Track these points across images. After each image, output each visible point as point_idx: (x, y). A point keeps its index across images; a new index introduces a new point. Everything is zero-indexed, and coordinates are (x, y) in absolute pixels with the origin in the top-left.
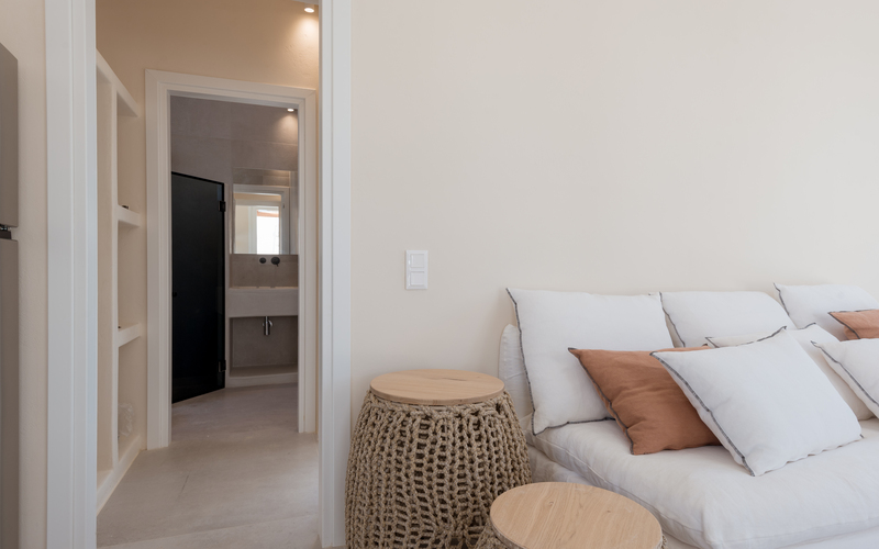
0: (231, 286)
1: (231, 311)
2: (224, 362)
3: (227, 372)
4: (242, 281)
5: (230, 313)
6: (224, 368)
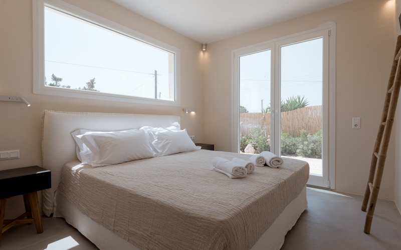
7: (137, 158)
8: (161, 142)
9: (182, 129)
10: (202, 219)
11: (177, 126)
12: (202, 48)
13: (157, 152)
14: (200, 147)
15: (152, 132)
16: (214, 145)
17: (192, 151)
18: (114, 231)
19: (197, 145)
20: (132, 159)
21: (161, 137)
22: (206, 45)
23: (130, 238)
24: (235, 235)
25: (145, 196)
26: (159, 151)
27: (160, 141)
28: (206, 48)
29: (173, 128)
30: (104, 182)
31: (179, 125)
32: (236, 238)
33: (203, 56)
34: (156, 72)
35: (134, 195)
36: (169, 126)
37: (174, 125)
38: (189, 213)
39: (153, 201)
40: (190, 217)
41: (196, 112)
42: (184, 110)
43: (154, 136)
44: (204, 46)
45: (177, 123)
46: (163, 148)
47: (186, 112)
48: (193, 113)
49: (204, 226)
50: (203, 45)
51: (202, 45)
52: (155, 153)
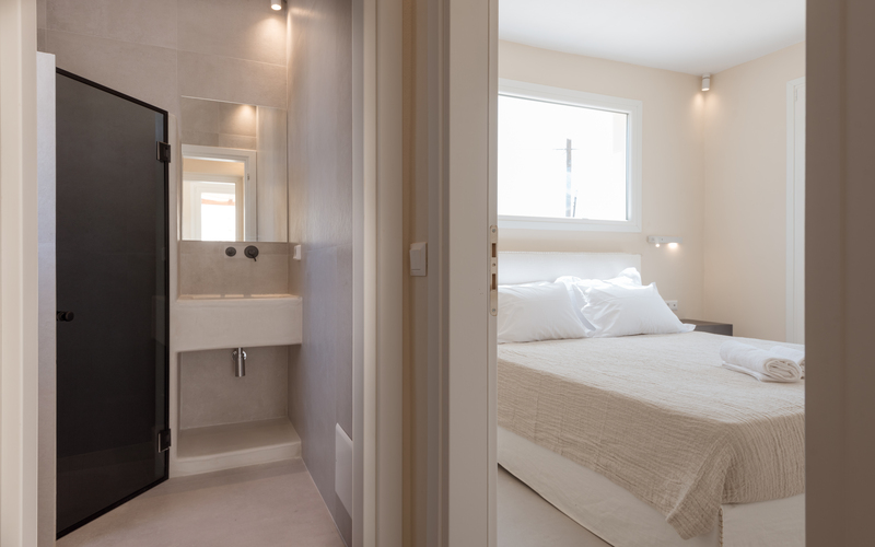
0: (178, 295)
1: (181, 341)
2: (166, 432)
3: (173, 449)
4: (196, 288)
5: (176, 346)
6: (166, 443)
7: (554, 337)
8: (599, 310)
9: (645, 283)
10: (692, 419)
11: (634, 277)
12: (700, 86)
13: (594, 329)
14: (693, 326)
15: (581, 287)
16: (731, 326)
17: (671, 332)
18: (535, 440)
19: (684, 321)
20: (547, 337)
21: (598, 298)
22: (712, 77)
23: (565, 449)
24: (754, 451)
25: (590, 385)
26: (596, 326)
27: (596, 308)
28: (711, 85)
29: (625, 280)
30: (513, 364)
31: (638, 274)
32: (755, 456)
33: (704, 105)
34: (569, 142)
35: (569, 383)
36: (613, 277)
37: (626, 275)
38: (669, 411)
39: (606, 393)
40: (671, 416)
41: (680, 243)
42: (650, 240)
43: (585, 297)
44: (706, 82)
45: (633, 271)
46: (604, 320)
47: (654, 244)
48: (673, 246)
49: (696, 428)
50: (703, 79)
51: (700, 79)
52: (587, 331)
